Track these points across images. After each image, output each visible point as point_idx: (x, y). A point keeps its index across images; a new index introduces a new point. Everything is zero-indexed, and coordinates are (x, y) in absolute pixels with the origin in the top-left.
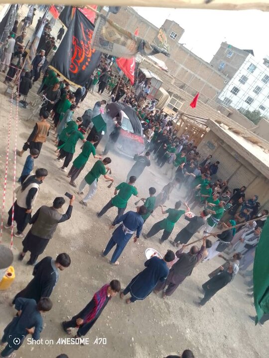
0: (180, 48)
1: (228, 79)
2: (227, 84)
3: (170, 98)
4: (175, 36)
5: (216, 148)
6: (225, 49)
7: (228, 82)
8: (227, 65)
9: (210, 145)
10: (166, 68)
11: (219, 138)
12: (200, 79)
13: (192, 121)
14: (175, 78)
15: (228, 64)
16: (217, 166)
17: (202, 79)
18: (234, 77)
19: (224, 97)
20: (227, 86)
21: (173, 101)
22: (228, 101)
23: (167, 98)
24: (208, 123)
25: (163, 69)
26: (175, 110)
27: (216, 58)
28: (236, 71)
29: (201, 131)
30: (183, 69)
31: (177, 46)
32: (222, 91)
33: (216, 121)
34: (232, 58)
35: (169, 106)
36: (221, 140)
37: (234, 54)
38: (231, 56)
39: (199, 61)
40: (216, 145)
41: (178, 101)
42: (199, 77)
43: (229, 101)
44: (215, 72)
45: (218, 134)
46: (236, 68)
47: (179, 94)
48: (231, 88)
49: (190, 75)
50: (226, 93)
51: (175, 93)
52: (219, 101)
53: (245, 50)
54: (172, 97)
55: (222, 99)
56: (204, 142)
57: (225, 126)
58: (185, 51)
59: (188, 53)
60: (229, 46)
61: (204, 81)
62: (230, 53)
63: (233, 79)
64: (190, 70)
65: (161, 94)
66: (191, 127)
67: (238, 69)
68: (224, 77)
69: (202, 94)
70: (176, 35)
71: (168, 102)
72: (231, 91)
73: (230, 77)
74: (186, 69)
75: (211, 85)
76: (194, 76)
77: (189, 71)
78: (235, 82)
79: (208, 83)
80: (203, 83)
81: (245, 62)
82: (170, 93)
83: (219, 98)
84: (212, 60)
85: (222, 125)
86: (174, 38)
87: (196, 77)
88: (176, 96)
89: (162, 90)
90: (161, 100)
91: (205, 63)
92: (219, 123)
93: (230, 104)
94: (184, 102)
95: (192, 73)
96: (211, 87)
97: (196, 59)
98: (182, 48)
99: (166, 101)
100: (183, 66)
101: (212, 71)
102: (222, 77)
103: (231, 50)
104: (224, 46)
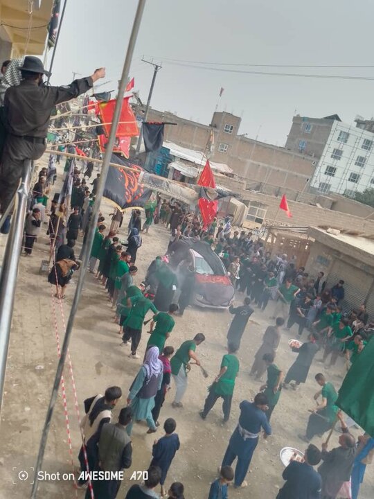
0: (241, 140)
1: (315, 160)
2: (317, 165)
3: (247, 209)
4: (231, 129)
5: (331, 263)
6: (300, 124)
7: (318, 162)
8: (308, 143)
9: (322, 260)
10: (230, 171)
11: (331, 249)
12: (278, 171)
13: (286, 233)
14: (246, 179)
15: (309, 141)
17: (281, 169)
18: (324, 154)
19: (318, 182)
20: (318, 168)
21: (252, 211)
22: (325, 186)
23: (243, 209)
24: (310, 231)
25: (227, 174)
26: (259, 221)
27: (291, 138)
28: (323, 147)
29: (304, 242)
30: (253, 164)
31: (237, 139)
32: (313, 177)
33: (319, 227)
34: (312, 132)
35: (249, 218)
36: (335, 250)
37: (314, 127)
38: (311, 129)
39: (271, 149)
40: (330, 258)
41: (258, 208)
42: (276, 168)
43: (326, 188)
44: (295, 156)
45: (329, 244)
46: (323, 143)
47: (258, 200)
48: (324, 169)
49: (264, 168)
50: (320, 176)
51: (252, 199)
52: (312, 190)
53: (326, 118)
54: (249, 206)
55: (317, 186)
56: (312, 258)
57: (335, 231)
58: (248, 142)
59: (253, 144)
60: (304, 119)
61: (285, 170)
62: (308, 127)
63: (322, 157)
64: (263, 162)
65: (235, 206)
66: (288, 240)
67: (326, 143)
68: (309, 158)
69: (287, 189)
70: (232, 127)
71: (246, 213)
72: (325, 173)
73: (318, 156)
74: (255, 162)
75: (295, 173)
76: (270, 169)
77: (261, 164)
78: (327, 159)
79: (291, 172)
80: (284, 173)
81: (332, 132)
82: (246, 202)
83: (312, 185)
84: (287, 142)
85: (329, 230)
86: (231, 132)
87: (273, 170)
88: (255, 204)
89: (234, 201)
90: (236, 214)
91: (278, 149)
92: (325, 228)
93: (329, 188)
94: (267, 207)
95: (266, 165)
96: (297, 176)
97: (266, 148)
98: (244, 140)
99: (243, 213)
100: (252, 161)
101: (291, 155)
102: (307, 159)
103: (307, 123)
104: (298, 120)
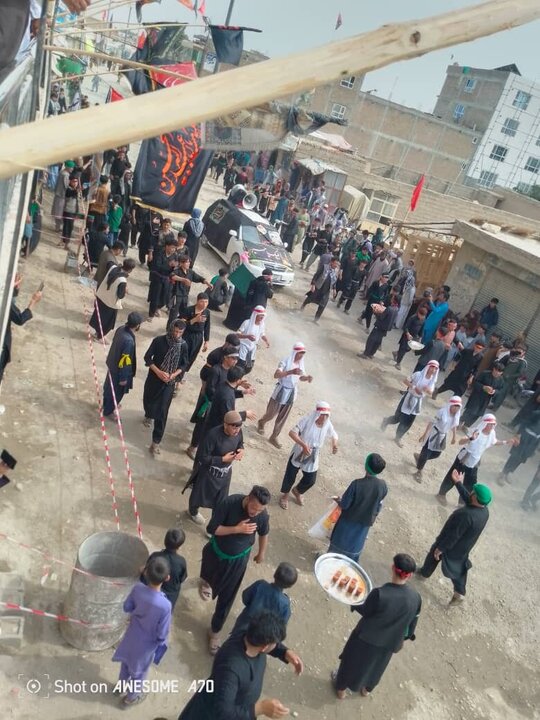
0: (366, 99)
1: (478, 135)
2: (479, 143)
3: (369, 202)
4: (352, 81)
5: (484, 274)
6: (458, 78)
7: (481, 139)
8: (469, 107)
9: (472, 270)
10: (348, 147)
11: (486, 252)
12: (420, 150)
13: (424, 234)
14: (370, 160)
15: (470, 104)
16: (495, 308)
17: (425, 148)
18: (490, 126)
19: (480, 170)
20: (481, 148)
21: (375, 206)
22: (489, 177)
23: (362, 203)
24: (457, 229)
25: (342, 151)
26: (384, 221)
27: (443, 100)
28: (490, 114)
29: (446, 249)
30: (382, 138)
31: (360, 98)
32: (472, 160)
33: (471, 221)
34: (476, 91)
35: (371, 216)
36: (491, 255)
37: (479, 82)
38: (473, 88)
39: (411, 115)
40: (483, 268)
41: (385, 202)
42: (418, 146)
43: (491, 178)
44: (449, 128)
45: (483, 245)
46: (491, 109)
47: (384, 189)
48: (489, 150)
49: (400, 146)
50: (482, 162)
51: (377, 188)
52: (470, 182)
53: (499, 69)
54: (373, 198)
55: (477, 176)
56: (457, 268)
57: (494, 227)
58: (377, 103)
59: (385, 106)
60: (464, 70)
61: (431, 150)
62: (469, 83)
63: (488, 132)
64: (397, 136)
65: (350, 198)
66: (425, 244)
67: (494, 108)
68: (469, 132)
69: (431, 177)
70: (353, 79)
71: (367, 209)
72: (491, 156)
73: (482, 130)
74: (387, 137)
75: (446, 155)
76: (408, 146)
77: (395, 139)
78: (494, 135)
79: (441, 153)
80: (429, 155)
81: (505, 92)
82: (367, 192)
83: (469, 175)
84: (437, 107)
85: (485, 225)
86: (351, 87)
87: (413, 148)
88: (382, 194)
89: (349, 189)
90: (353, 209)
91: (423, 116)
92: (479, 222)
93: (494, 181)
94: (399, 201)
95: (402, 141)
96: (447, 159)
97: (403, 113)
98: (371, 100)
99: (362, 208)
100: (381, 134)
101: (442, 126)
102: (465, 134)
103: (469, 77)
104: (455, 71)
